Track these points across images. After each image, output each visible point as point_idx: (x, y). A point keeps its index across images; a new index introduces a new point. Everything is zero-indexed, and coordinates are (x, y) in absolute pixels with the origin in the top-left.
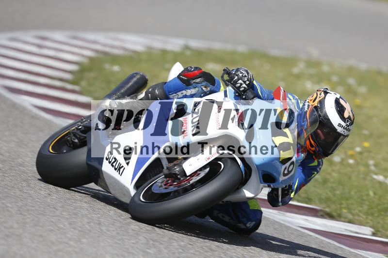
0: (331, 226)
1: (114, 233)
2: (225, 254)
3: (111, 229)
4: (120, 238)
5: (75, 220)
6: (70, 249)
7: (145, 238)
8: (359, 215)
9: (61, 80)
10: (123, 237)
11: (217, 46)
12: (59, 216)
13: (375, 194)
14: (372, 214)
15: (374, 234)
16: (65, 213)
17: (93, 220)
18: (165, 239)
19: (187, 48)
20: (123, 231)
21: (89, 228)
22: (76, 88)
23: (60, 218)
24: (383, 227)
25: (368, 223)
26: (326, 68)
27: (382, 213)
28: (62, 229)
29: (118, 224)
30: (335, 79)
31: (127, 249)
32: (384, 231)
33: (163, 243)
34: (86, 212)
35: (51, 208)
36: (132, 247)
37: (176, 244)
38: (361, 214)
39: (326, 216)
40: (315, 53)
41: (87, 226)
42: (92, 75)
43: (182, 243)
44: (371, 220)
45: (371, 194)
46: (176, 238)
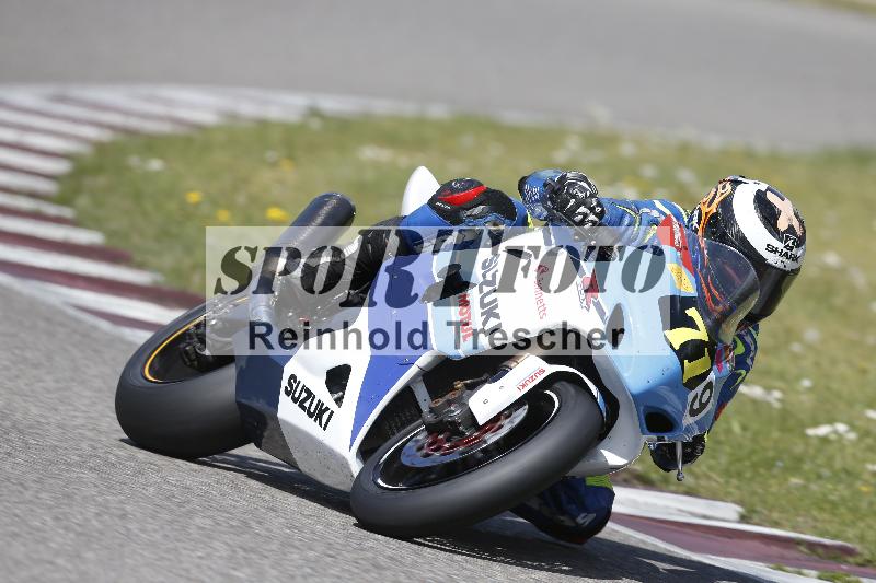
0: (646, 504)
1: (158, 537)
2: (409, 576)
3: (149, 527)
4: (171, 546)
5: (67, 510)
6: (57, 576)
7: (227, 544)
8: (709, 478)
9: (33, 195)
10: (178, 544)
11: (382, 107)
12: (31, 501)
13: (744, 428)
14: (739, 475)
15: (743, 519)
16: (44, 495)
17: (107, 508)
18: (274, 547)
19: (314, 112)
20: (176, 530)
21: (99, 526)
22: (67, 212)
23: (35, 508)
24: (764, 502)
25: (730, 493)
26: (627, 149)
27: (762, 471)
28: (38, 530)
29: (165, 516)
30: (649, 171)
31: (187, 570)
32: (765, 512)
33: (266, 554)
34: (93, 491)
35: (14, 484)
36: (199, 566)
37: (296, 556)
38: (714, 476)
39: (635, 482)
40: (603, 115)
41: (95, 522)
42: (101, 181)
43: (311, 554)
44: (738, 488)
45: (736, 428)
46: (297, 543)
